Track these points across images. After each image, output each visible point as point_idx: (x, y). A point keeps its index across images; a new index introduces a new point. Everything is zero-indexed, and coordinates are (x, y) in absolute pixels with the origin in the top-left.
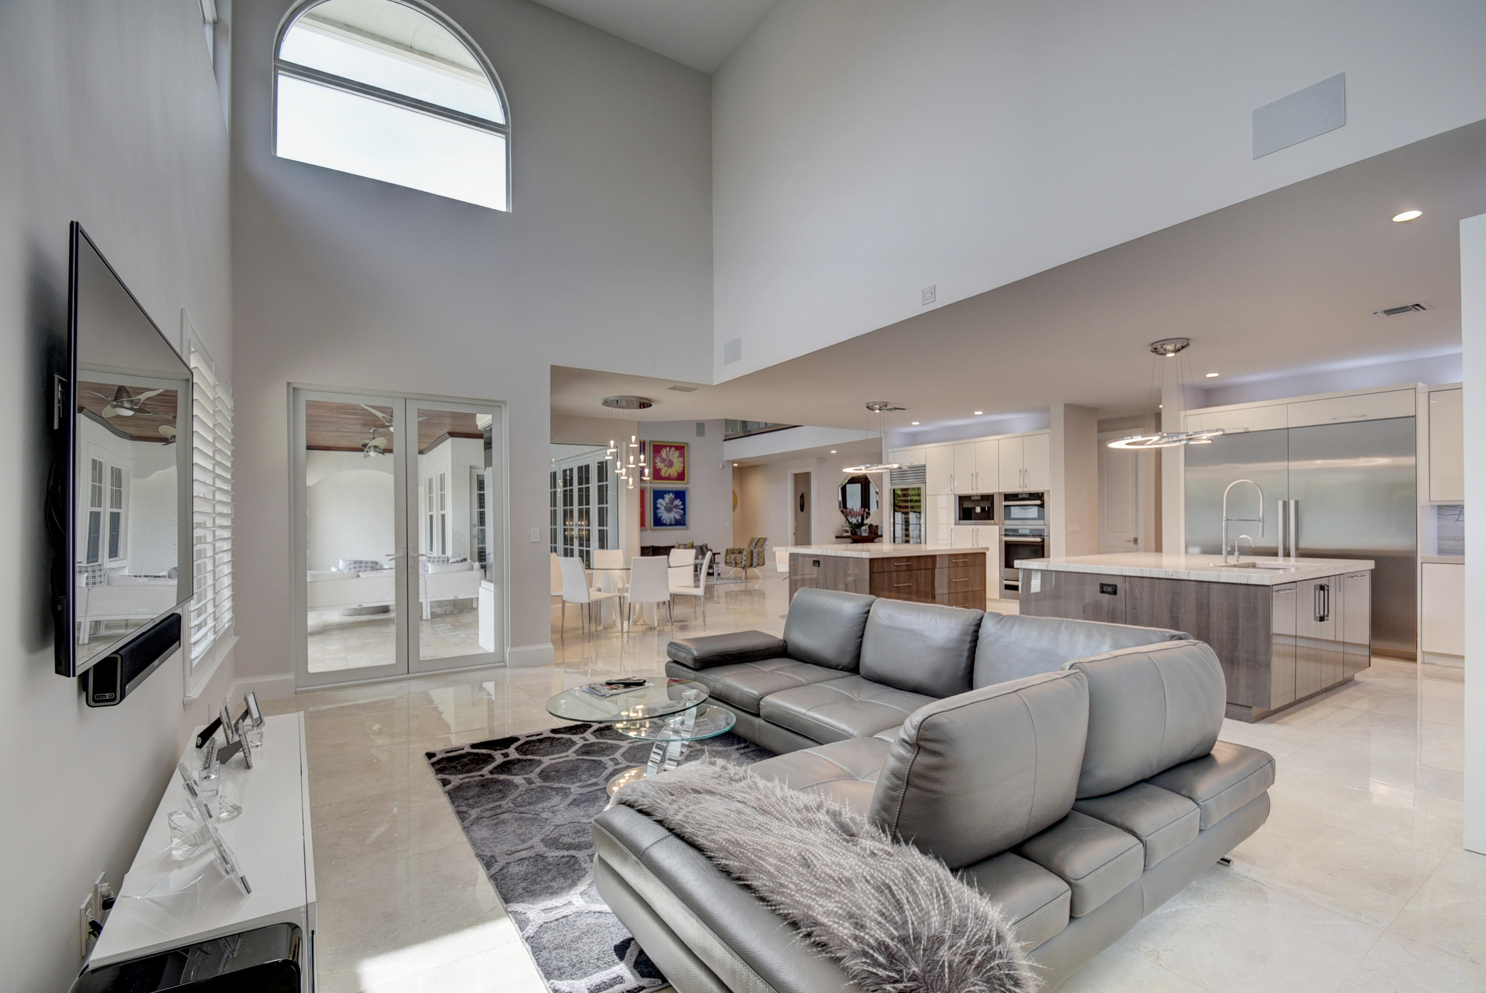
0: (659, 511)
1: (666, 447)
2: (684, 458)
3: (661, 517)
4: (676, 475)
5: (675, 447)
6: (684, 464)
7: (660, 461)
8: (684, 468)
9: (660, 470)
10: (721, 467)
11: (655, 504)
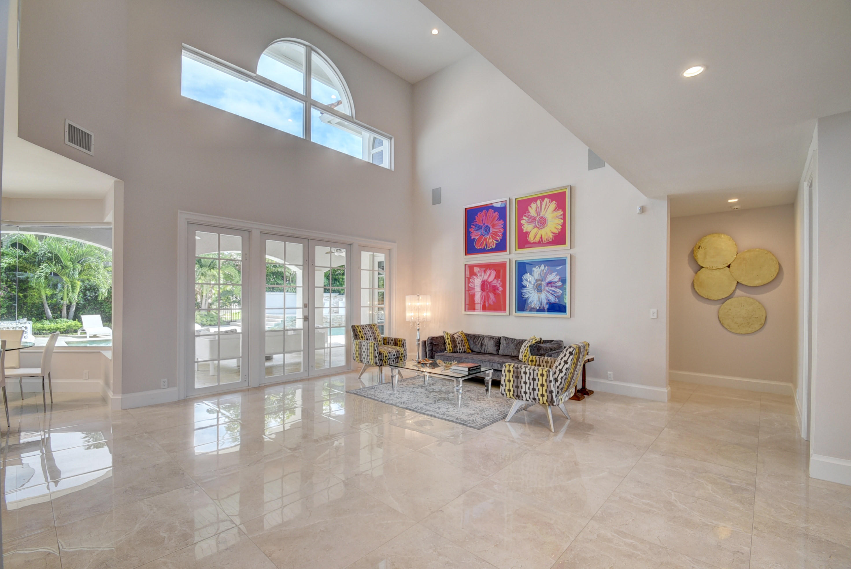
0: (524, 290)
1: (535, 200)
2: (564, 210)
3: (528, 298)
4: (551, 236)
5: (548, 196)
6: (564, 218)
7: (527, 222)
8: (564, 225)
9: (527, 234)
10: (638, 211)
11: (520, 280)
